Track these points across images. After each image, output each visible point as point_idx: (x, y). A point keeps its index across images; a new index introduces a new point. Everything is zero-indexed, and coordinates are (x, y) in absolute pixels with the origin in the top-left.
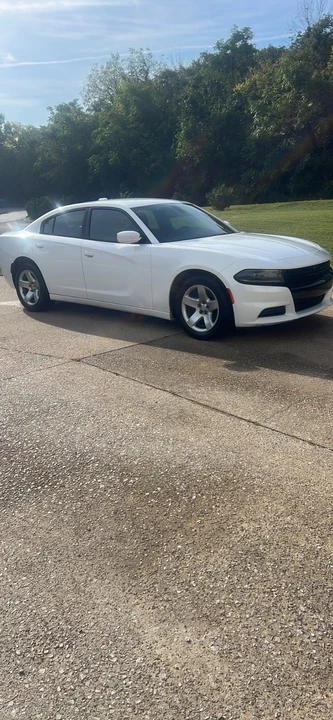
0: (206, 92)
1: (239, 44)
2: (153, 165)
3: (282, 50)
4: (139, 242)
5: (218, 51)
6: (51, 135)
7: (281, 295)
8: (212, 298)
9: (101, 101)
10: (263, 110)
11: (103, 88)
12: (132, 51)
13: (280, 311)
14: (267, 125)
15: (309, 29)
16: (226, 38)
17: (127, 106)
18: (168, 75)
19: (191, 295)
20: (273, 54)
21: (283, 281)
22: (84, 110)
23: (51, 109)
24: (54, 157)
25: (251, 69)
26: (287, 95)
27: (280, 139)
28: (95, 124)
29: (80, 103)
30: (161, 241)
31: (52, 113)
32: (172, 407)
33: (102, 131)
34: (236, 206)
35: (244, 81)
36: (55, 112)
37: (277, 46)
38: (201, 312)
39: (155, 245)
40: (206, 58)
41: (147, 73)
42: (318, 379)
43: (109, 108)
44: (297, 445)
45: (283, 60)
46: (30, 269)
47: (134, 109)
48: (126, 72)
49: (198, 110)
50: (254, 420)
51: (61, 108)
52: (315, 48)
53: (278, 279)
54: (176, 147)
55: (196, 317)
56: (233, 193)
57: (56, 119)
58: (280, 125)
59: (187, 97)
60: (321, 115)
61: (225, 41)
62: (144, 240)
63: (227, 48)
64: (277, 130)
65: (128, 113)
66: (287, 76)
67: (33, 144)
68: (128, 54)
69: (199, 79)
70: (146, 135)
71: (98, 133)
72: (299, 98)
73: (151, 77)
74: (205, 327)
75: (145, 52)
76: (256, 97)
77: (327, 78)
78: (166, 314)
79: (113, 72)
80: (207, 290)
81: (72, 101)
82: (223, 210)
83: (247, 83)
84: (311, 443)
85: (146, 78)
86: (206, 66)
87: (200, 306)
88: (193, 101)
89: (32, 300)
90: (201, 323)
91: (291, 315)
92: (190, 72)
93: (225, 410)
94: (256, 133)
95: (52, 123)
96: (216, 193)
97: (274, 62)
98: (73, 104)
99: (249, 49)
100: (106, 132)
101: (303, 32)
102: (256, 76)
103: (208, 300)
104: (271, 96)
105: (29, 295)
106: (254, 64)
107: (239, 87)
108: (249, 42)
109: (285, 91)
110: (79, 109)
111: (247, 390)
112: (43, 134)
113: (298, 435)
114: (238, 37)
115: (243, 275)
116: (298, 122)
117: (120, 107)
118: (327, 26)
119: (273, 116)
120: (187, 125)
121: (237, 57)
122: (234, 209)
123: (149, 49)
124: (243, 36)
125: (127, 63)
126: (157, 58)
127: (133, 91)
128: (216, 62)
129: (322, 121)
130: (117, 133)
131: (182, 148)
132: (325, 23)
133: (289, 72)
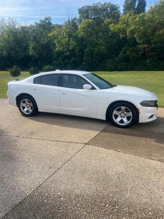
0: (38, 35)
1: (47, 21)
2: (20, 57)
5: (40, 23)
10: (59, 42)
12: (9, 18)
14: (60, 47)
17: (9, 36)
18: (23, 28)
25: (52, 29)
26: (66, 39)
27: (64, 52)
35: (50, 33)
40: (37, 24)
41: (15, 26)
43: (2, 36)
47: (12, 38)
48: (7, 25)
49: (36, 40)
56: (52, 68)
59: (32, 36)
60: (77, 46)
61: (43, 20)
63: (43, 22)
64: (63, 49)
65: (10, 38)
69: (34, 30)
70: (17, 47)
72: (70, 40)
74: (124, 123)
75: (14, 19)
76: (56, 38)
77: (78, 35)
83: (52, 34)
86: (37, 27)
88: (35, 37)
89: (28, 112)
94: (57, 49)
96: (46, 67)
99: (50, 23)
100: (2, 44)
102: (55, 32)
104: (61, 39)
105: (26, 109)
107: (50, 35)
108: (51, 21)
109: (65, 37)
114: (47, 19)
116: (71, 48)
117: (6, 36)
118: (75, 20)
119: (61, 45)
120: (33, 45)
121: (46, 26)
123: (15, 19)
124: (48, 19)
125: (7, 22)
126: (18, 22)
127: (11, 31)
128: (40, 26)
129: (78, 48)
130: (6, 45)
131: (31, 52)
132: (75, 19)
133: (66, 32)
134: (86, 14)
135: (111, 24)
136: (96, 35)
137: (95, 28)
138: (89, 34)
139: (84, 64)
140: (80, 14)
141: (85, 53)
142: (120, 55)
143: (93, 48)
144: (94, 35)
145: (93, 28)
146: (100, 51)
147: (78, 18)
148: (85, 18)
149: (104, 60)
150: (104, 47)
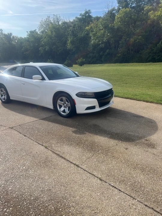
0: (77, 29)
1: (87, 15)
2: (60, 51)
3: (100, 17)
4: (42, 80)
5: (81, 17)
6: (27, 40)
7: (94, 102)
8: (68, 102)
9: (44, 30)
10: (94, 35)
11: (45, 26)
12: (54, 15)
13: (94, 107)
14: (96, 40)
15: (109, 11)
16: (83, 12)
17: (52, 32)
18: (65, 23)
19: (60, 101)
20: (98, 18)
21: (94, 96)
22: (39, 33)
23: (27, 32)
24: (28, 47)
25: (91, 23)
26: (102, 31)
27: (100, 44)
28: (42, 37)
29: (37, 30)
30: (50, 79)
31: (28, 33)
32: (43, 155)
33: (44, 40)
34: (86, 65)
35: (89, 26)
36: (29, 33)
37: (99, 16)
38: (64, 107)
39: (47, 81)
40: (77, 19)
41: (59, 22)
42: (106, 138)
43: (46, 32)
44: (94, 181)
45: (100, 20)
46: (3, 88)
47: (54, 33)
48: (52, 21)
49: (74, 34)
50: (77, 164)
51: (31, 32)
52: (110, 17)
53: (92, 96)
54: (67, 46)
55: (62, 109)
56: (85, 61)
57: (29, 35)
58: (99, 40)
59: (71, 30)
60: (112, 38)
61: (83, 14)
62: (43, 79)
63: (83, 16)
64: (99, 42)
65: (52, 34)
66: (102, 25)
67: (21, 43)
68: (53, 16)
69: (75, 25)
70: (58, 42)
71: (42, 40)
72: (105, 32)
73: (60, 23)
74: (65, 113)
76: (92, 31)
77: (114, 26)
78: (51, 107)
79: (48, 21)
80: (66, 99)
81: (34, 30)
82: (82, 66)
83: (90, 27)
84: (101, 180)
85: (58, 24)
86: (77, 21)
87: (64, 105)
88: (73, 32)
89: (4, 99)
90: (64, 111)
91: (98, 109)
92: (72, 23)
93: (66, 158)
94: (92, 42)
95: (28, 36)
96: (80, 60)
97: (98, 21)
98: (35, 31)
99: (90, 17)
100: (45, 40)
101: (107, 12)
102: (92, 25)
103: (67, 103)
104: (97, 31)
105: (3, 97)
106: (91, 21)
107: (87, 28)
108: (90, 14)
109: (101, 30)
110: (37, 32)
111: (78, 144)
112: (25, 40)
113: (95, 173)
115: (79, 94)
116: (105, 40)
117: (50, 33)
119: (97, 37)
120: (71, 39)
121: (86, 19)
122: (85, 66)
123: (59, 15)
124: (88, 12)
125: (52, 19)
126: (62, 18)
127: (54, 28)
128: (80, 20)
129: (112, 39)
130: (48, 40)
131: (69, 46)
132: (113, 10)
133: (102, 24)
134: (124, 3)
135: (151, 11)
136: (133, 24)
137: (133, 17)
138: (125, 24)
139: (119, 56)
140: (118, 3)
141: (120, 44)
142: (159, 45)
143: (128, 39)
144: (132, 24)
145: (131, 18)
146: (136, 42)
147: (116, 8)
148: (123, 8)
149: (141, 51)
150: (140, 37)
